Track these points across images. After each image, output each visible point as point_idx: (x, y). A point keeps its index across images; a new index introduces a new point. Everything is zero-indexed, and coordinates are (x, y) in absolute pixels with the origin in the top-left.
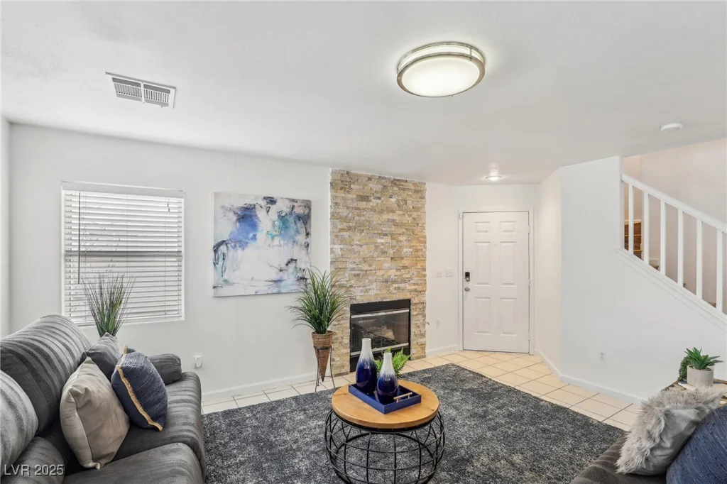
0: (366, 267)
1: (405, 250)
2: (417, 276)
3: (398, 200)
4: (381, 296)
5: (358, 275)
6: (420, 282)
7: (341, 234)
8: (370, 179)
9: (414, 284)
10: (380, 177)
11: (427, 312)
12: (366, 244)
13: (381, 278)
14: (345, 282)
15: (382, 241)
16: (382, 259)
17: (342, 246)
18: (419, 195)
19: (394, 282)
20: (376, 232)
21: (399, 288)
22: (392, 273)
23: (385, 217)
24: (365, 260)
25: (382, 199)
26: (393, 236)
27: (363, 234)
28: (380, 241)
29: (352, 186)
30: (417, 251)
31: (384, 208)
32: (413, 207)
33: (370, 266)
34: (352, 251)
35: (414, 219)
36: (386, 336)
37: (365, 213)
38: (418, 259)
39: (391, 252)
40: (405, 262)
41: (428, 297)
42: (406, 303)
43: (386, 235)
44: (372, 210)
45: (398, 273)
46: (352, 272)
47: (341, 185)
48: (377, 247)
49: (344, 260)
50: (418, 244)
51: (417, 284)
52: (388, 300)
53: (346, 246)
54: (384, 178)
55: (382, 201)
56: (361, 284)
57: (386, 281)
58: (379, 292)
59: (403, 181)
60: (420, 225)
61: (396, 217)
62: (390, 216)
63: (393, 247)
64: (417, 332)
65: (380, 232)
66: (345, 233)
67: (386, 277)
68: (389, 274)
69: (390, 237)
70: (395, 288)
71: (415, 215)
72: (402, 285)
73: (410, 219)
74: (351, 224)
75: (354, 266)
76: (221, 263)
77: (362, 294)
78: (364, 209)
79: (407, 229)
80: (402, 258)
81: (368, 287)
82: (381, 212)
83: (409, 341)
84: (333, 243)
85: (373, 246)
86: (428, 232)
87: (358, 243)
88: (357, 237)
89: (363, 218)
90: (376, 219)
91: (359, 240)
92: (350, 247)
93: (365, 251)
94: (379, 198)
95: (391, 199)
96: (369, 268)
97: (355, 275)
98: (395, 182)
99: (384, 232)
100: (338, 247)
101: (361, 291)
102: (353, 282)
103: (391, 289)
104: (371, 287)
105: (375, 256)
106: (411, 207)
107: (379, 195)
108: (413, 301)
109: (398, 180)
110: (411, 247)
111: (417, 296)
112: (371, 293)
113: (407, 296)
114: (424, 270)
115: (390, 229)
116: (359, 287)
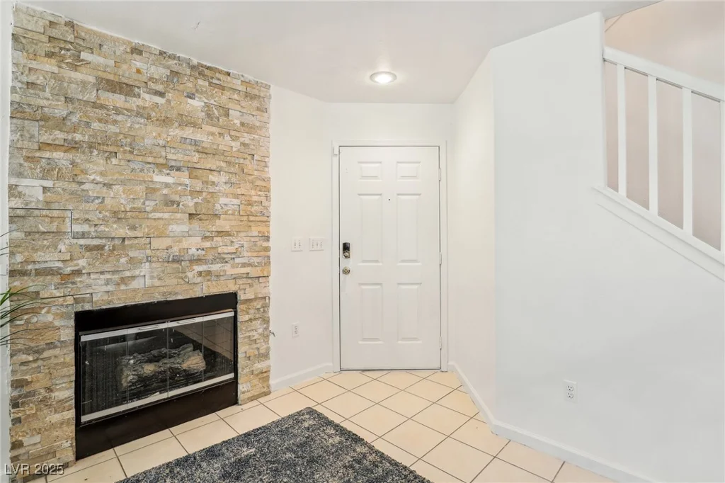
0: (123, 231)
1: (223, 200)
2: (250, 250)
3: (207, 105)
4: (162, 289)
5: (100, 248)
6: (256, 260)
7: (47, 154)
8: (137, 51)
9: (244, 265)
10: (161, 53)
11: (272, 313)
12: (123, 183)
13: (164, 255)
14: (60, 265)
15: (169, 180)
16: (166, 216)
17: (48, 184)
18: (256, 103)
19: (199, 261)
20: (150, 160)
21: (209, 273)
22: (193, 245)
23: (175, 132)
24: (117, 216)
25: (169, 96)
26: (193, 171)
27: (114, 161)
28: (159, 178)
29: (83, 55)
30: (250, 204)
31: (173, 114)
32: (242, 124)
33: (133, 228)
34: (83, 197)
35: (244, 144)
36: (185, 366)
37: (119, 118)
38: (252, 218)
39: (189, 203)
40: (223, 224)
41: (275, 288)
42: (229, 301)
43: (179, 169)
44: (138, 114)
45: (207, 244)
46: (82, 242)
47: (48, 47)
48: (151, 191)
49: (56, 213)
50: (253, 192)
51: (250, 265)
52: (180, 297)
53: (59, 184)
54: (173, 57)
55: (169, 101)
56: (107, 267)
57: (177, 260)
58: (157, 283)
59: (220, 72)
60: (256, 157)
61: (199, 136)
62: (188, 133)
63: (194, 193)
64: (251, 352)
65: (162, 161)
66: (57, 155)
67: (175, 250)
68: (185, 244)
69: (187, 173)
70: (200, 274)
71: (246, 138)
72: (215, 267)
73: (236, 145)
74: (78, 137)
75: (86, 228)
77: (110, 288)
78: (118, 111)
79: (228, 163)
80: (217, 216)
81: (128, 274)
82: (165, 122)
83: (235, 371)
84: (17, 173)
85: (140, 189)
86: (273, 172)
87: (99, 179)
88: (95, 167)
89: (113, 129)
90: (150, 135)
91: (102, 174)
92: (74, 186)
93: (119, 197)
94: (162, 94)
95: (190, 101)
96: (131, 234)
97: (89, 249)
98: (200, 71)
99: (173, 163)
100: (34, 188)
101: (107, 282)
102: (82, 263)
103: (190, 275)
104: (137, 272)
105: (148, 209)
106: (237, 122)
107: (160, 88)
108: (241, 296)
109: (208, 68)
110: (236, 196)
111: (251, 285)
112: (135, 284)
113: (230, 287)
114: (267, 239)
115: (186, 158)
116: (102, 273)
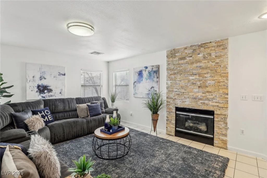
0: (183, 91)
1: (209, 82)
2: (219, 98)
3: (204, 55)
4: (192, 105)
5: (179, 94)
6: (221, 101)
7: (171, 76)
8: (186, 48)
9: (216, 102)
10: (191, 46)
11: (229, 121)
12: (183, 80)
13: (192, 97)
14: (173, 97)
15: (194, 78)
16: (192, 87)
17: (171, 82)
18: (222, 47)
19: (201, 99)
20: (189, 74)
21: (204, 103)
22: (200, 95)
23: (195, 65)
24: (182, 87)
25: (193, 56)
26: (199, 75)
27: (182, 75)
28: (191, 78)
29: (176, 55)
30: (219, 82)
31: (194, 61)
32: (216, 56)
33: (185, 90)
34: (176, 84)
35: (217, 63)
37: (183, 65)
38: (220, 87)
39: (199, 83)
40: (209, 89)
41: (230, 112)
42: (211, 113)
43: (196, 75)
44: (186, 63)
45: (204, 95)
46: (176, 93)
47: (171, 56)
48: (189, 81)
49: (172, 87)
50: (220, 78)
51: (218, 103)
52: (195, 108)
53: (173, 81)
54: (193, 46)
55: (193, 58)
56: (180, 98)
57: (195, 98)
58: (190, 103)
59: (208, 43)
60: (222, 66)
61: (201, 64)
62: (198, 64)
63: (200, 81)
64: (218, 131)
65: (191, 73)
66: (172, 76)
67: (195, 96)
68: (197, 95)
69: (198, 75)
70: (201, 103)
71: (218, 61)
72: (206, 102)
73: (214, 64)
74: (175, 72)
75: (177, 90)
76: (135, 88)
77: (181, 103)
78: (182, 64)
79: (211, 70)
80: (207, 87)
81: (184, 100)
82: (192, 63)
84: (167, 80)
85: (187, 81)
86: (230, 70)
87: (179, 80)
88: (178, 77)
89: (181, 68)
90: (189, 67)
91: (179, 79)
92: (175, 82)
93: (182, 83)
94: (191, 57)
95: (198, 55)
96: (184, 91)
97: (177, 94)
98: (201, 46)
99: (194, 73)
100: (169, 82)
101: (180, 102)
102: (176, 97)
103: (199, 103)
104: (186, 100)
105: (188, 86)
106: (214, 56)
107: (191, 55)
108: (215, 113)
109: (204, 44)
110: (214, 80)
111: (219, 110)
112: (186, 103)
113: (211, 109)
114: (227, 94)
115: (198, 71)
116: (179, 100)
